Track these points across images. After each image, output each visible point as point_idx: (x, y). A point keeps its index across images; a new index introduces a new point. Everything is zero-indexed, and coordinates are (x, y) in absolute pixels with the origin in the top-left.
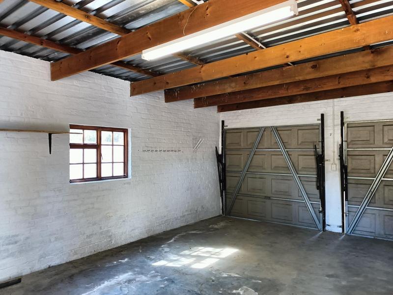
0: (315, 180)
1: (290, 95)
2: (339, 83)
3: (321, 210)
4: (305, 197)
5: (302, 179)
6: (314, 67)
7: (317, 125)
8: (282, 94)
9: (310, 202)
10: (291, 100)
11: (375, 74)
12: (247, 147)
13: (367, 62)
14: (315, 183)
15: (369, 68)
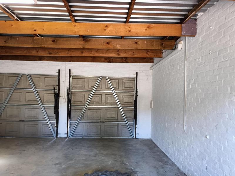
0: (53, 108)
1: (39, 55)
2: (68, 53)
3: (56, 125)
4: (47, 118)
5: (45, 108)
6: (53, 41)
7: (56, 76)
8: (34, 54)
9: (50, 121)
10: (41, 58)
11: (85, 52)
12: (7, 87)
13: (81, 45)
14: (53, 110)
15: (82, 48)
